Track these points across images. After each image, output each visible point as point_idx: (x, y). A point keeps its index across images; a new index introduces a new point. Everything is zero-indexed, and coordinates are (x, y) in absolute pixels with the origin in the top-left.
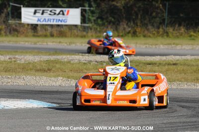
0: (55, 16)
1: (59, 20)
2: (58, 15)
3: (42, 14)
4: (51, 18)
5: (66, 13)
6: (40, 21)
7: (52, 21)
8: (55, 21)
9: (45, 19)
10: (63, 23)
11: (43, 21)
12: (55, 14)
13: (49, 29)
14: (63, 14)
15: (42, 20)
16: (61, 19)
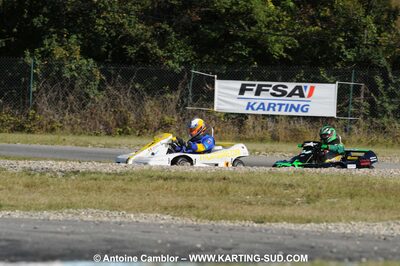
0: (284, 98)
1: (292, 106)
2: (290, 95)
3: (258, 93)
4: (277, 102)
5: (306, 93)
6: (253, 109)
7: (277, 108)
8: (284, 107)
9: (263, 104)
10: (300, 113)
11: (258, 108)
12: (284, 93)
13: (270, 124)
14: (301, 95)
15: (255, 107)
16: (296, 104)
